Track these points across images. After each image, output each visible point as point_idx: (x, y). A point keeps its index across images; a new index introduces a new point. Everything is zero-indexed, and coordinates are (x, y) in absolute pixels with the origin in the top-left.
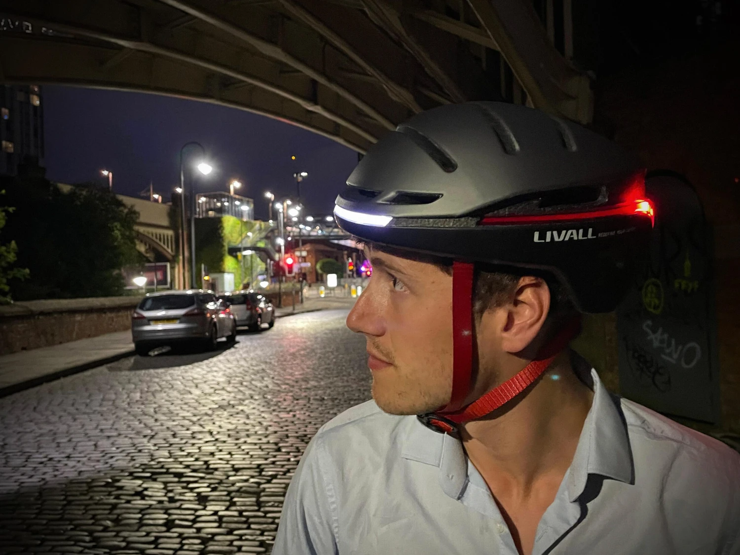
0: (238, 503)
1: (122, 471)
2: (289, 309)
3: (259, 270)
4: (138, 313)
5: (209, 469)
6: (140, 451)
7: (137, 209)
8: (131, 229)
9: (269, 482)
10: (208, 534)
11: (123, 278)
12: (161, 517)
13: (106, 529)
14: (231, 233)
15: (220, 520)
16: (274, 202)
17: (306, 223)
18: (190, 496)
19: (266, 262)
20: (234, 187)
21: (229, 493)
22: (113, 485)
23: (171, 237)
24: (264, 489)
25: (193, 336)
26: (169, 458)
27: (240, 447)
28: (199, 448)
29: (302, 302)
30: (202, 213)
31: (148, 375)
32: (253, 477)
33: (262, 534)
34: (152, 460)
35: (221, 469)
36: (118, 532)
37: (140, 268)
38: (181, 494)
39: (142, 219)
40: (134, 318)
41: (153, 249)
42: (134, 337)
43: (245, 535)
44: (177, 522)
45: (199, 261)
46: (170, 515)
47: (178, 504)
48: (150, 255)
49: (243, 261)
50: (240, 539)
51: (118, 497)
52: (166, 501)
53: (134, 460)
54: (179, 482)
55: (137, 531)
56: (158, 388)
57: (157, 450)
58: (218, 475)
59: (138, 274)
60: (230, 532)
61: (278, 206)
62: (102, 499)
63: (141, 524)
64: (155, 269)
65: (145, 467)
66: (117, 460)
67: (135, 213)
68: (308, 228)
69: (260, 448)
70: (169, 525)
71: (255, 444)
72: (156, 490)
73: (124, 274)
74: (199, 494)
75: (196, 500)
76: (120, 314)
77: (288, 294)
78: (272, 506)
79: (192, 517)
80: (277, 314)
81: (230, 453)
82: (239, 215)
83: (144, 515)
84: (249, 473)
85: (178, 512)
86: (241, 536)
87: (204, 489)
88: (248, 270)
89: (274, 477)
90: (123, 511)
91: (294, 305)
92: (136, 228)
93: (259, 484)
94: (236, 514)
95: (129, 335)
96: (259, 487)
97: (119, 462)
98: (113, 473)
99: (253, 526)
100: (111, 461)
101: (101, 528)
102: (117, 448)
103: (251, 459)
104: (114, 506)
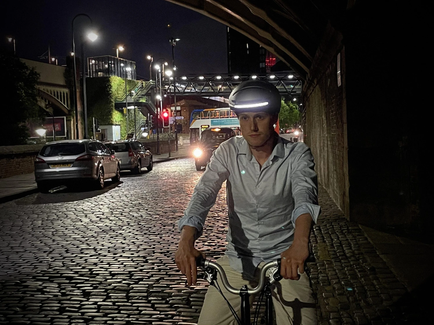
0: (112, 297)
1: (28, 275)
2: (166, 156)
3: (141, 122)
4: (39, 158)
5: (92, 274)
6: (41, 262)
7: (37, 71)
8: (33, 88)
9: (136, 283)
10: (89, 316)
11: (28, 130)
12: (56, 305)
13: (16, 313)
14: (117, 90)
15: (99, 308)
16: (153, 64)
17: (181, 82)
18: (77, 292)
19: (146, 116)
20: (119, 51)
21: (106, 290)
22: (21, 285)
23: (67, 94)
24: (133, 288)
25: (84, 177)
26: (63, 267)
27: (116, 260)
28: (86, 260)
29: (177, 149)
30: (93, 73)
31: (48, 208)
32: (125, 280)
33: (128, 317)
34: (50, 268)
35: (102, 275)
36: (25, 315)
37: (41, 121)
38: (71, 291)
39: (42, 79)
40: (36, 162)
41: (51, 105)
42: (37, 178)
43: (116, 317)
44: (67, 308)
45: (90, 115)
46: (62, 304)
47: (69, 297)
48: (50, 110)
49: (128, 114)
50: (113, 320)
51: (24, 292)
52: (60, 295)
53: (37, 268)
54: (69, 283)
55: (38, 314)
56: (55, 217)
57: (54, 261)
58: (99, 278)
59: (40, 126)
60: (105, 315)
61: (157, 67)
62: (13, 294)
63: (41, 309)
64: (53, 122)
65: (44, 273)
66: (23, 268)
67: (36, 74)
68: (183, 86)
69: (132, 260)
70: (62, 310)
71: (129, 257)
72: (53, 288)
73: (29, 126)
74: (84, 291)
75: (82, 295)
76: (25, 159)
77: (165, 142)
78: (137, 299)
79: (78, 306)
80: (154, 160)
81: (108, 264)
82: (123, 75)
83: (43, 304)
84: (122, 277)
85: (69, 302)
86: (113, 317)
87: (88, 288)
88: (132, 122)
89: (141, 280)
90: (29, 301)
91: (169, 152)
92: (37, 87)
93: (129, 284)
94: (111, 304)
95: (32, 176)
96: (128, 287)
97: (25, 269)
98: (21, 276)
99: (122, 312)
100: (19, 269)
101: (12, 312)
102: (24, 260)
103: (125, 268)
104: (22, 298)
